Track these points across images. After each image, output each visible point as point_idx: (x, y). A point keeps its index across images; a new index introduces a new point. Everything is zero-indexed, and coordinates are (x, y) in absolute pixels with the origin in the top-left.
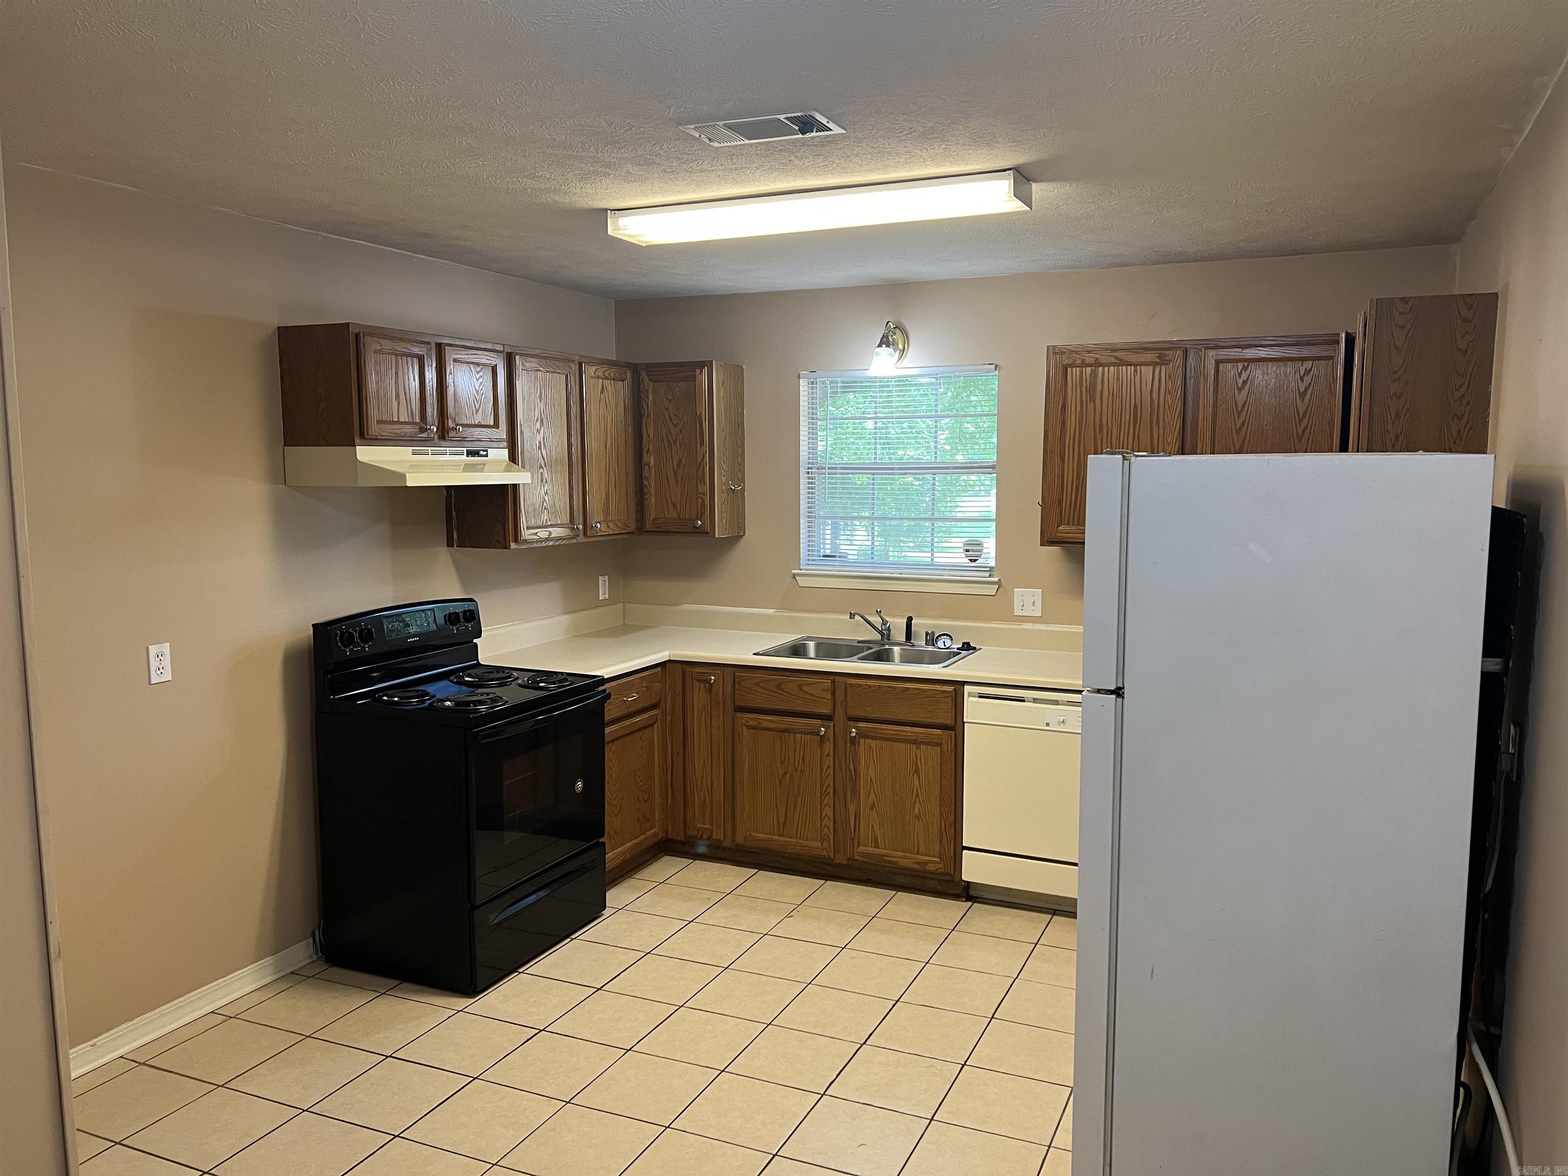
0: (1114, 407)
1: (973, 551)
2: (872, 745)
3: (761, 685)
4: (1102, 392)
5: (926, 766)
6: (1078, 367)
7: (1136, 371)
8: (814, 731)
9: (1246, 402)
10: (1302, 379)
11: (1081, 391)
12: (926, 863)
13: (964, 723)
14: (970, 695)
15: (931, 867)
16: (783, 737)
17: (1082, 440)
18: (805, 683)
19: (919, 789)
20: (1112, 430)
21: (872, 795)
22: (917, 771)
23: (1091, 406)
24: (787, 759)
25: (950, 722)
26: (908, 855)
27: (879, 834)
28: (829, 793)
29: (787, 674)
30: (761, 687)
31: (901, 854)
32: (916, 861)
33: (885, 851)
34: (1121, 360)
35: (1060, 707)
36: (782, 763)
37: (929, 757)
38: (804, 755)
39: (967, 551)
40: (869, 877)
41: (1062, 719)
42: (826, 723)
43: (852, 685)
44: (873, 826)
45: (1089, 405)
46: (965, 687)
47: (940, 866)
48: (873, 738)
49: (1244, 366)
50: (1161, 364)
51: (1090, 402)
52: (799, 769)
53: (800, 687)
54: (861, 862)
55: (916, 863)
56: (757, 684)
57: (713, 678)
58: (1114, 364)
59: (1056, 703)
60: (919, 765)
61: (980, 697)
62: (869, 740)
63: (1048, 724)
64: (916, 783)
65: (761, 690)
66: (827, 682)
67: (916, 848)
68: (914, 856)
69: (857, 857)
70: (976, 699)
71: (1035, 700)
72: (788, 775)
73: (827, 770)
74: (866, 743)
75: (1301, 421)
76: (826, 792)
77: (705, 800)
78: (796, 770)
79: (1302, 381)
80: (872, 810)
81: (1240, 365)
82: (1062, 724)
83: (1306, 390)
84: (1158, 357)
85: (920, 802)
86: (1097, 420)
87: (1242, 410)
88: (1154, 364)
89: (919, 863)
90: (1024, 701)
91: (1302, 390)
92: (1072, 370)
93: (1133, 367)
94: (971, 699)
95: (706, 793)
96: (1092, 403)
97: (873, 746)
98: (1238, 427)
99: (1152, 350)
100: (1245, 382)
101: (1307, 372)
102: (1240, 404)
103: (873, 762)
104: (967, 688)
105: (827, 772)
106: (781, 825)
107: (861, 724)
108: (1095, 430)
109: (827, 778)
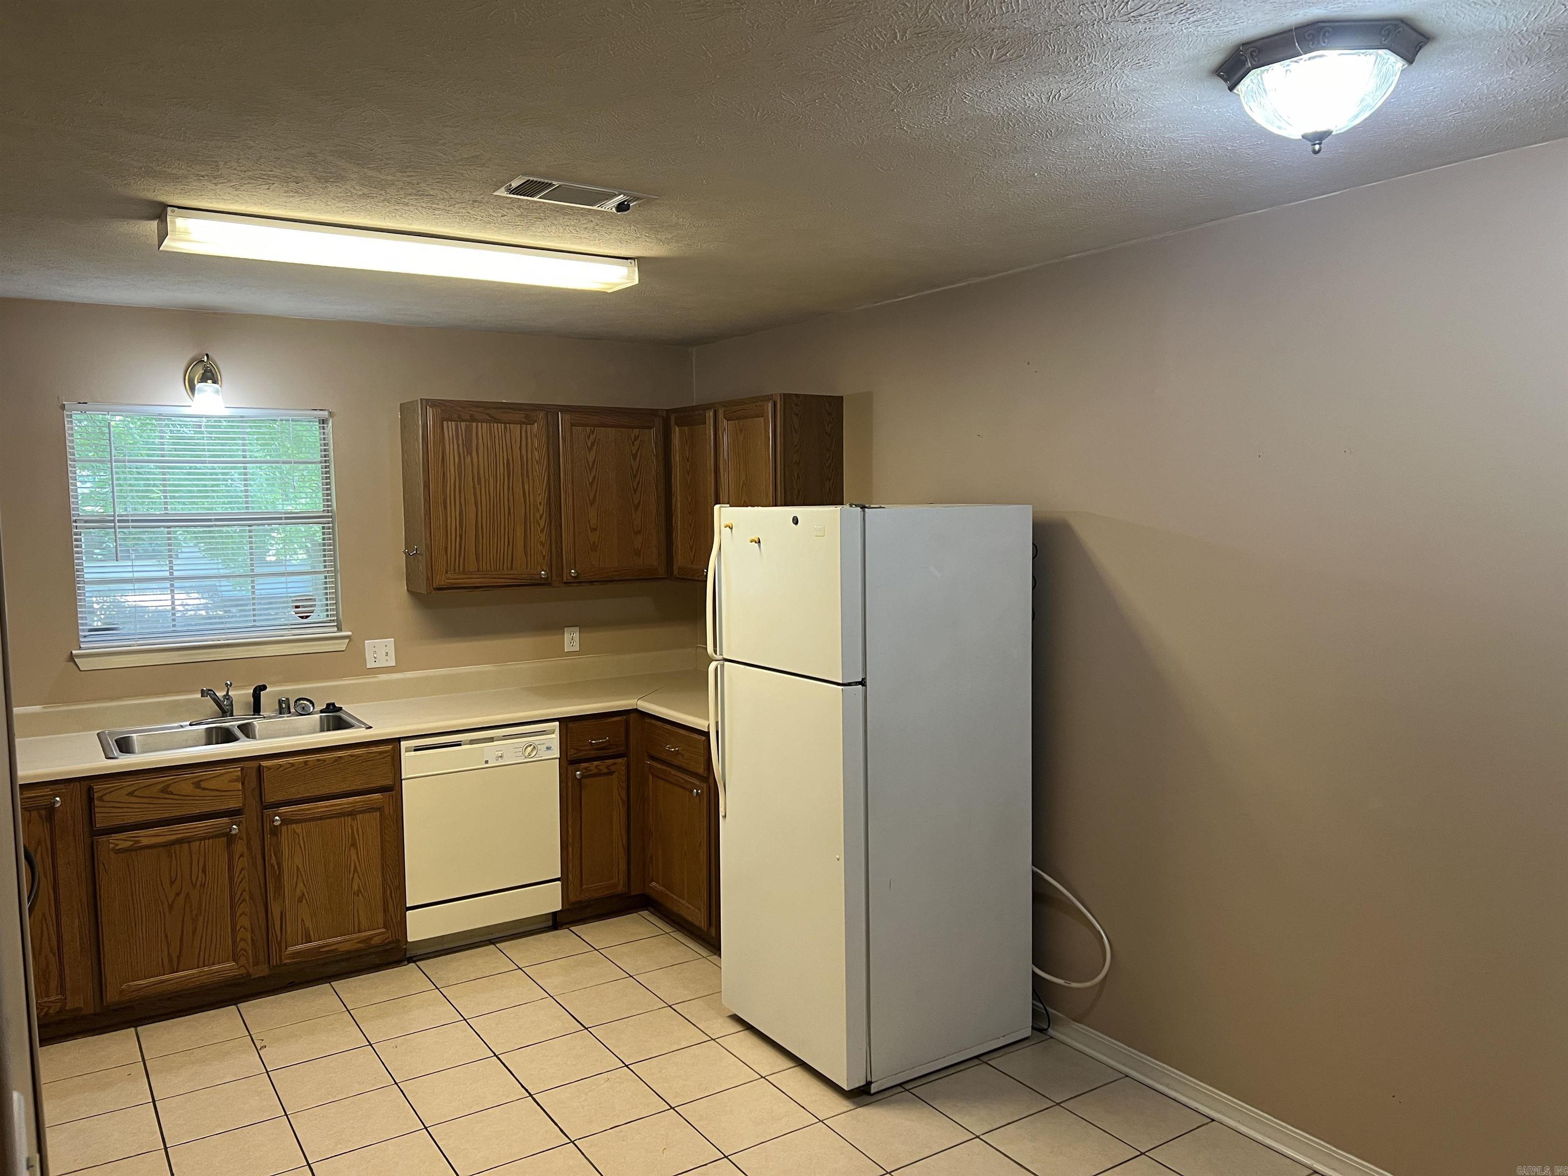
0: (490, 461)
1: (304, 606)
2: (297, 831)
3: (136, 794)
4: (477, 445)
5: (365, 836)
6: (454, 421)
7: (505, 428)
8: (218, 832)
9: (595, 460)
10: (633, 443)
11: (458, 444)
12: (370, 938)
13: (401, 780)
14: (408, 750)
15: (376, 941)
16: (172, 851)
17: (462, 491)
18: (204, 778)
19: (357, 863)
20: (489, 481)
21: (301, 885)
22: (354, 845)
23: (468, 459)
24: (179, 876)
25: (389, 782)
26: (347, 937)
27: (310, 927)
28: (244, 900)
29: (173, 772)
30: (136, 796)
31: (339, 939)
32: (358, 940)
33: (320, 942)
34: (493, 417)
35: (495, 743)
36: (172, 883)
37: (369, 824)
38: (205, 866)
39: (297, 607)
40: (292, 981)
41: (500, 754)
42: (237, 819)
43: (269, 768)
44: (303, 920)
45: (466, 457)
46: (402, 743)
47: (386, 936)
48: (297, 822)
49: (591, 430)
50: (527, 424)
51: (467, 455)
52: (199, 883)
53: (197, 785)
54: (290, 964)
55: (360, 942)
56: (131, 794)
57: (58, 799)
58: (486, 421)
59: (491, 739)
60: (357, 837)
61: (415, 750)
62: (293, 826)
63: (487, 762)
64: (354, 857)
65: (138, 800)
66: (236, 771)
67: (356, 926)
68: (355, 936)
69: (286, 961)
70: (413, 753)
71: (472, 742)
72: (182, 896)
73: (241, 873)
74: (289, 830)
75: (635, 476)
76: (242, 898)
77: (47, 964)
78: (194, 886)
79: (633, 445)
80: (301, 902)
81: (588, 429)
82: (500, 759)
83: (636, 452)
84: (525, 417)
85: (359, 877)
86: (476, 472)
87: (593, 467)
88: (521, 423)
89: (363, 940)
90: (460, 745)
91: (634, 452)
92: (448, 424)
93: (503, 425)
94: (408, 754)
95: (51, 955)
96: (469, 456)
97: (299, 830)
98: (591, 481)
99: (519, 410)
100: (593, 444)
101: (636, 438)
102: (591, 461)
103: (299, 847)
104: (404, 744)
105: (241, 876)
106: (175, 959)
107: (283, 810)
108: (474, 482)
109: (240, 883)
